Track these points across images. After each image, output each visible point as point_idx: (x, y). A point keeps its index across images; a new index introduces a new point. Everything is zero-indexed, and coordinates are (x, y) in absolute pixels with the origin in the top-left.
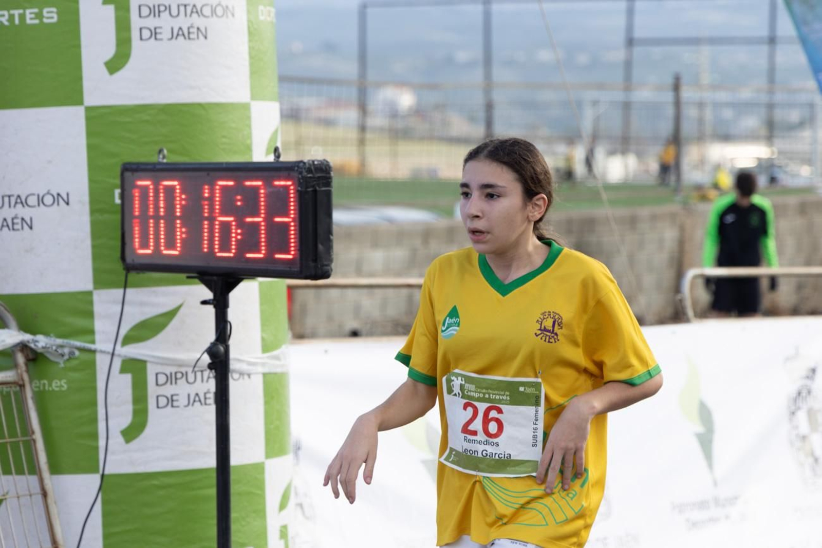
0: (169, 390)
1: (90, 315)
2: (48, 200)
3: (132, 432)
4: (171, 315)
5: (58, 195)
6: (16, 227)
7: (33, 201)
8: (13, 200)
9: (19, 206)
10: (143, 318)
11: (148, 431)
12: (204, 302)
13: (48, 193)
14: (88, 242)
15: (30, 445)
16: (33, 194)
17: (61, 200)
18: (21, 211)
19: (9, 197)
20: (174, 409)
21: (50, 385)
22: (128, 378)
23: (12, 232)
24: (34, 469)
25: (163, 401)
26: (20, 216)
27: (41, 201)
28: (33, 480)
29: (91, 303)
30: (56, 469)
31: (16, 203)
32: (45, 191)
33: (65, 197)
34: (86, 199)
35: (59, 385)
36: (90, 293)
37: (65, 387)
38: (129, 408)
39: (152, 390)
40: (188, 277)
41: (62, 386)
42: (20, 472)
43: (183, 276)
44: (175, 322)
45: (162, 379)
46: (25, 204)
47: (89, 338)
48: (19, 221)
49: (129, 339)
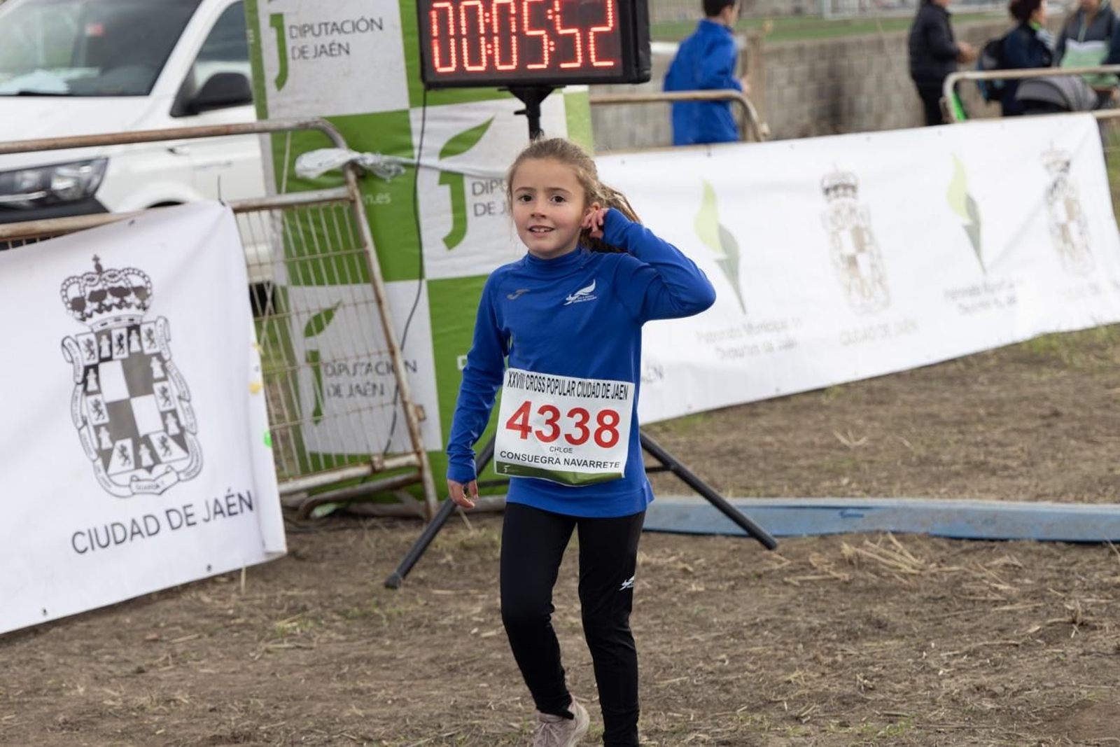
0: (485, 199)
1: (408, 131)
2: (363, 26)
3: (452, 240)
4: (483, 128)
5: (372, 21)
6: (334, 52)
7: (348, 27)
8: (329, 27)
9: (336, 33)
10: (457, 132)
11: (468, 238)
12: (517, 113)
13: (362, 19)
14: (402, 64)
15: (364, 257)
16: (347, 21)
17: (375, 27)
18: (338, 38)
19: (326, 24)
20: (491, 217)
21: (375, 199)
22: (446, 189)
23: (331, 58)
24: (368, 278)
25: (481, 210)
26: (337, 42)
27: (355, 27)
28: (368, 288)
29: (408, 121)
30: (387, 277)
31: (333, 30)
32: (359, 18)
33: (378, 23)
34: (398, 23)
35: (383, 198)
36: (406, 112)
37: (389, 201)
38: (448, 218)
39: (470, 200)
40: (500, 90)
41: (385, 200)
42: (356, 281)
43: (494, 90)
44: (487, 134)
45: (478, 188)
46: (340, 30)
47: (408, 153)
48: (335, 47)
49: (444, 153)
